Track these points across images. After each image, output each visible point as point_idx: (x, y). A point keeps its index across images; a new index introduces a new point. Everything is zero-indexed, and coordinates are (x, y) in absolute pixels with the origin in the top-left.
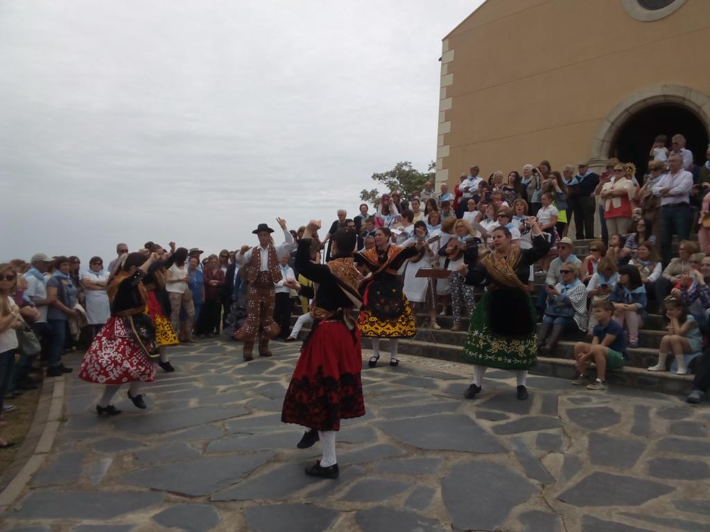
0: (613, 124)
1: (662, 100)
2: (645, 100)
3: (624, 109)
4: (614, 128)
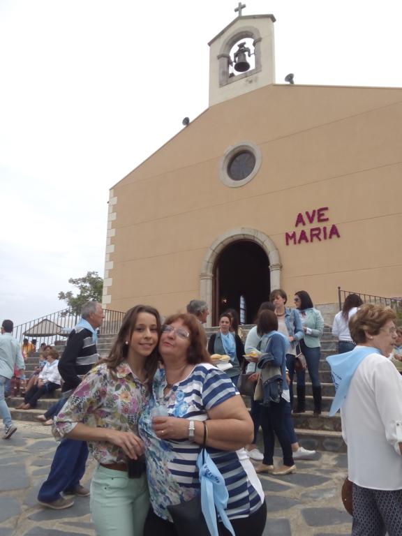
0: (214, 251)
1: (242, 237)
2: (232, 237)
3: (220, 242)
4: (215, 254)
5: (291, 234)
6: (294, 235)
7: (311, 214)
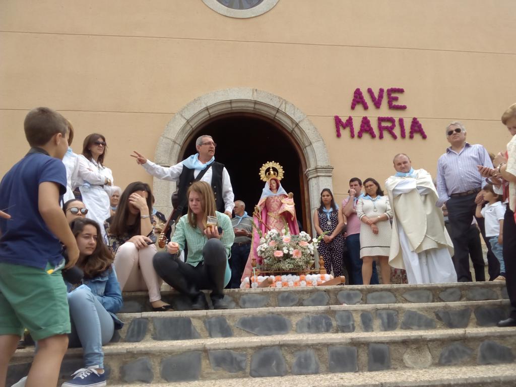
0: (188, 122)
3: (204, 106)
5: (344, 120)
6: (350, 121)
7: (376, 95)
